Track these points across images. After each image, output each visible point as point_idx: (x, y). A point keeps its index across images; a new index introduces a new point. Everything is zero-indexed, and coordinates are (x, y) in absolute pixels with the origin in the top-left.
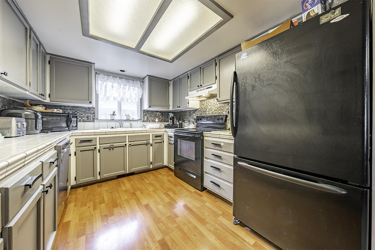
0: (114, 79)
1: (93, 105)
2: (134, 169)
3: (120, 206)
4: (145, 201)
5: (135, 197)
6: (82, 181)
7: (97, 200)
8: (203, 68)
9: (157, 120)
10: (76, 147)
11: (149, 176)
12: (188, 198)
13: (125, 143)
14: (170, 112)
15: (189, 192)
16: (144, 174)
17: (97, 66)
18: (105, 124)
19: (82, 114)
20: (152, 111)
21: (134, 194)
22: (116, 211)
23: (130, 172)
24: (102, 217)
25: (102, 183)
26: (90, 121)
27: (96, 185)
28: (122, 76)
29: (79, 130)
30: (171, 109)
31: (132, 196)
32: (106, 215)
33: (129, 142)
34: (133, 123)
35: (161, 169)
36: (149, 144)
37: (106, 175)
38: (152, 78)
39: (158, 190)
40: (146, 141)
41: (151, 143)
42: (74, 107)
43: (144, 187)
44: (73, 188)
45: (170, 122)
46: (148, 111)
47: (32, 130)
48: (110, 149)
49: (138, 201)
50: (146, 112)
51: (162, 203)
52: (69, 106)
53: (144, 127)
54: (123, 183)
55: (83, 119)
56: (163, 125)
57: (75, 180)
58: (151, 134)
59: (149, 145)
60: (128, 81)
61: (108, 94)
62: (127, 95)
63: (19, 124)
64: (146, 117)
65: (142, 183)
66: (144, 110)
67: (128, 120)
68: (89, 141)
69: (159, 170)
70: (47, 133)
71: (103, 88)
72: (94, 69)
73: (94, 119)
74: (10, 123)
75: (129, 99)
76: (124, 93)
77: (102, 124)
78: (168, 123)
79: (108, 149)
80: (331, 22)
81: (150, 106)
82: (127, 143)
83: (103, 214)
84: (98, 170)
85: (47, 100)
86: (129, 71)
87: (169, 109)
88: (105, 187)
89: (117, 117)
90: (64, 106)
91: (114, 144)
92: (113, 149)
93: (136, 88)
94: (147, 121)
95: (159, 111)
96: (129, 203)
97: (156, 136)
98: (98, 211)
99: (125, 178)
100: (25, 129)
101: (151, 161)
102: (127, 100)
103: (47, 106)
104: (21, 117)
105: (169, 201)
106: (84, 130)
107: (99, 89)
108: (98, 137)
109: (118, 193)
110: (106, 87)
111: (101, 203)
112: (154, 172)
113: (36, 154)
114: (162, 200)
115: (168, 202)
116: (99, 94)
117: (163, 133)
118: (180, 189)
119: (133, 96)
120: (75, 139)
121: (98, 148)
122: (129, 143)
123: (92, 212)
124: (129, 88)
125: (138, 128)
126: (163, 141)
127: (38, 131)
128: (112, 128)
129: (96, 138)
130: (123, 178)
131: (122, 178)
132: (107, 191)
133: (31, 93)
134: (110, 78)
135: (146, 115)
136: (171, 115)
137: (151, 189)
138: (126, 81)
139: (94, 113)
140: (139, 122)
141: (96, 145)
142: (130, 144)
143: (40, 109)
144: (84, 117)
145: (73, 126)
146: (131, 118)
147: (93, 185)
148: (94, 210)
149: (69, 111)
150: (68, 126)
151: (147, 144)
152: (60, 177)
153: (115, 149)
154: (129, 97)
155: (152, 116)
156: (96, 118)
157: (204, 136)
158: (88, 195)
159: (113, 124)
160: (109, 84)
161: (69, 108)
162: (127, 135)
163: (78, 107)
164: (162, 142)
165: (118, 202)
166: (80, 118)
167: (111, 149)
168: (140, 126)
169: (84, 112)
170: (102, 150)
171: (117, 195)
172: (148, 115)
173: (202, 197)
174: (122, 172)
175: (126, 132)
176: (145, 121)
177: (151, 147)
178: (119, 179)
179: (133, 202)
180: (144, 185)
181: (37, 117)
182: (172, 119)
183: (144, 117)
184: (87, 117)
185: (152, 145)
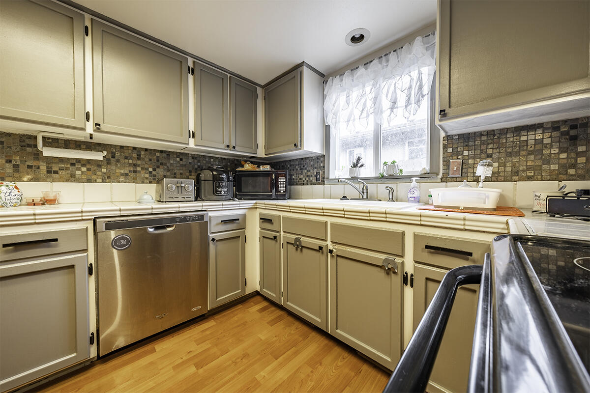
6: (265, 292)
10: (260, 228)
13: (323, 244)
19: (309, 171)
26: (319, 184)
33: (332, 242)
36: (398, 272)
40: (383, 257)
55: (311, 178)
58: (410, 232)
59: (400, 279)
64: (455, 164)
66: (448, 137)
73: (324, 178)
82: (328, 241)
85: (262, 155)
91: (301, 239)
92: (301, 250)
94: (450, 179)
108: (281, 215)
117: (490, 238)
120: (260, 214)
121: (281, 240)
135: (456, 154)
139: (324, 167)
140: (414, 183)
141: (279, 232)
142: (331, 251)
144: (312, 176)
145: (278, 191)
151: (386, 270)
156: (326, 176)
162: (330, 220)
163: (306, 158)
166: (307, 179)
169: (312, 166)
170: (285, 245)
183: (447, 164)
184: (316, 176)
185: (412, 280)
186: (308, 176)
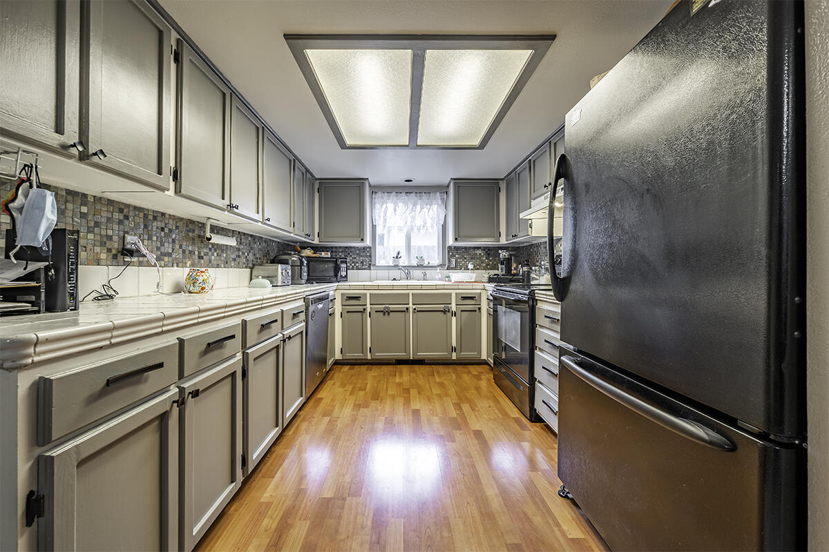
0: (397, 196)
1: (368, 242)
2: (422, 354)
3: (381, 400)
4: (416, 405)
5: (406, 396)
6: (350, 355)
7: (358, 386)
8: (555, 144)
9: (470, 266)
10: (342, 305)
11: (447, 372)
12: (494, 424)
13: (407, 306)
14: (502, 248)
15: (502, 415)
16: (441, 368)
17: (374, 180)
18: (385, 273)
19: (355, 258)
20: (466, 248)
21: (408, 391)
22: (373, 404)
23: (416, 357)
24: (355, 405)
25: (374, 367)
26: (365, 269)
27: (366, 366)
28: (409, 189)
29: (350, 282)
30: (503, 241)
31: (403, 393)
32: (360, 404)
33: (413, 304)
34: (428, 272)
35: (475, 366)
36: (449, 311)
37: (379, 355)
38: (460, 183)
39: (447, 395)
40: (443, 306)
41: (454, 308)
42: (347, 247)
43: (427, 386)
44: (337, 363)
45: (500, 271)
46: (457, 248)
47: (298, 279)
48: (384, 314)
49: (407, 401)
50: (453, 251)
51: (441, 415)
52: (340, 247)
53: (447, 279)
54: (401, 373)
55: (357, 265)
56: (487, 276)
57: (342, 353)
58: (453, 292)
59: (450, 314)
60: (420, 196)
61: (388, 224)
62: (419, 222)
63: (284, 271)
64: (453, 261)
65: (428, 379)
66: (449, 247)
67: (420, 266)
68: (357, 298)
69: (470, 367)
70: (312, 283)
71: (382, 214)
72: (370, 186)
73: (370, 265)
74: (277, 269)
75: (422, 227)
76: (413, 218)
77: (381, 273)
78: (496, 272)
79: (382, 313)
80: (709, 6)
81: (456, 239)
82: (411, 304)
83: (357, 403)
84: (369, 346)
85: (316, 241)
86: (420, 178)
87: (499, 241)
88: (375, 372)
89: (403, 262)
90: (336, 247)
91: (390, 306)
92: (389, 314)
93: (435, 207)
94: (455, 268)
95: (480, 248)
96: (394, 400)
97: (464, 298)
98: (353, 397)
99: (408, 366)
100: (290, 278)
101: (454, 344)
102: (419, 230)
103: (316, 249)
104: (288, 264)
105: (455, 416)
106: (358, 281)
107: (377, 217)
108: (368, 292)
109: (387, 384)
110: (385, 213)
111: (361, 389)
112: (459, 368)
113: (274, 300)
114: (445, 411)
115: (452, 418)
116: (377, 224)
117: (479, 291)
118: (488, 405)
119: (429, 223)
120: (342, 294)
121: (369, 310)
122: (414, 307)
123: (347, 397)
124: (422, 208)
125: (435, 279)
126: (479, 309)
127: (304, 281)
128: (394, 279)
129: (366, 294)
130: (405, 366)
131: (402, 366)
132: (375, 377)
133: (296, 235)
134: (391, 197)
135: (453, 256)
136: (503, 254)
137: (436, 391)
138: (416, 196)
139: (370, 256)
140: (438, 270)
141: (366, 305)
142: (415, 309)
143: (308, 252)
144: (357, 263)
145: (341, 276)
146: (426, 263)
147: (362, 366)
148: (350, 395)
149: (340, 254)
150: (336, 275)
151: (445, 312)
152: (309, 336)
153: (391, 314)
154: (422, 224)
155: (465, 258)
156: (373, 263)
157: (537, 300)
158: (352, 376)
159: (396, 273)
160: (390, 206)
161: (340, 250)
162: (411, 292)
163: (351, 247)
164: (476, 311)
165: (381, 395)
166: (353, 265)
167: (387, 314)
168: (440, 276)
169: (358, 254)
170: (373, 313)
171: (385, 386)
172: (456, 256)
173: (524, 430)
174: (401, 355)
175: (409, 288)
176: (452, 269)
177: (454, 319)
178: (398, 366)
179: (400, 401)
180: (429, 384)
181: (302, 263)
182: (507, 262)
183: (449, 261)
184: (362, 262)
185: (455, 313)
186: (353, 263)
